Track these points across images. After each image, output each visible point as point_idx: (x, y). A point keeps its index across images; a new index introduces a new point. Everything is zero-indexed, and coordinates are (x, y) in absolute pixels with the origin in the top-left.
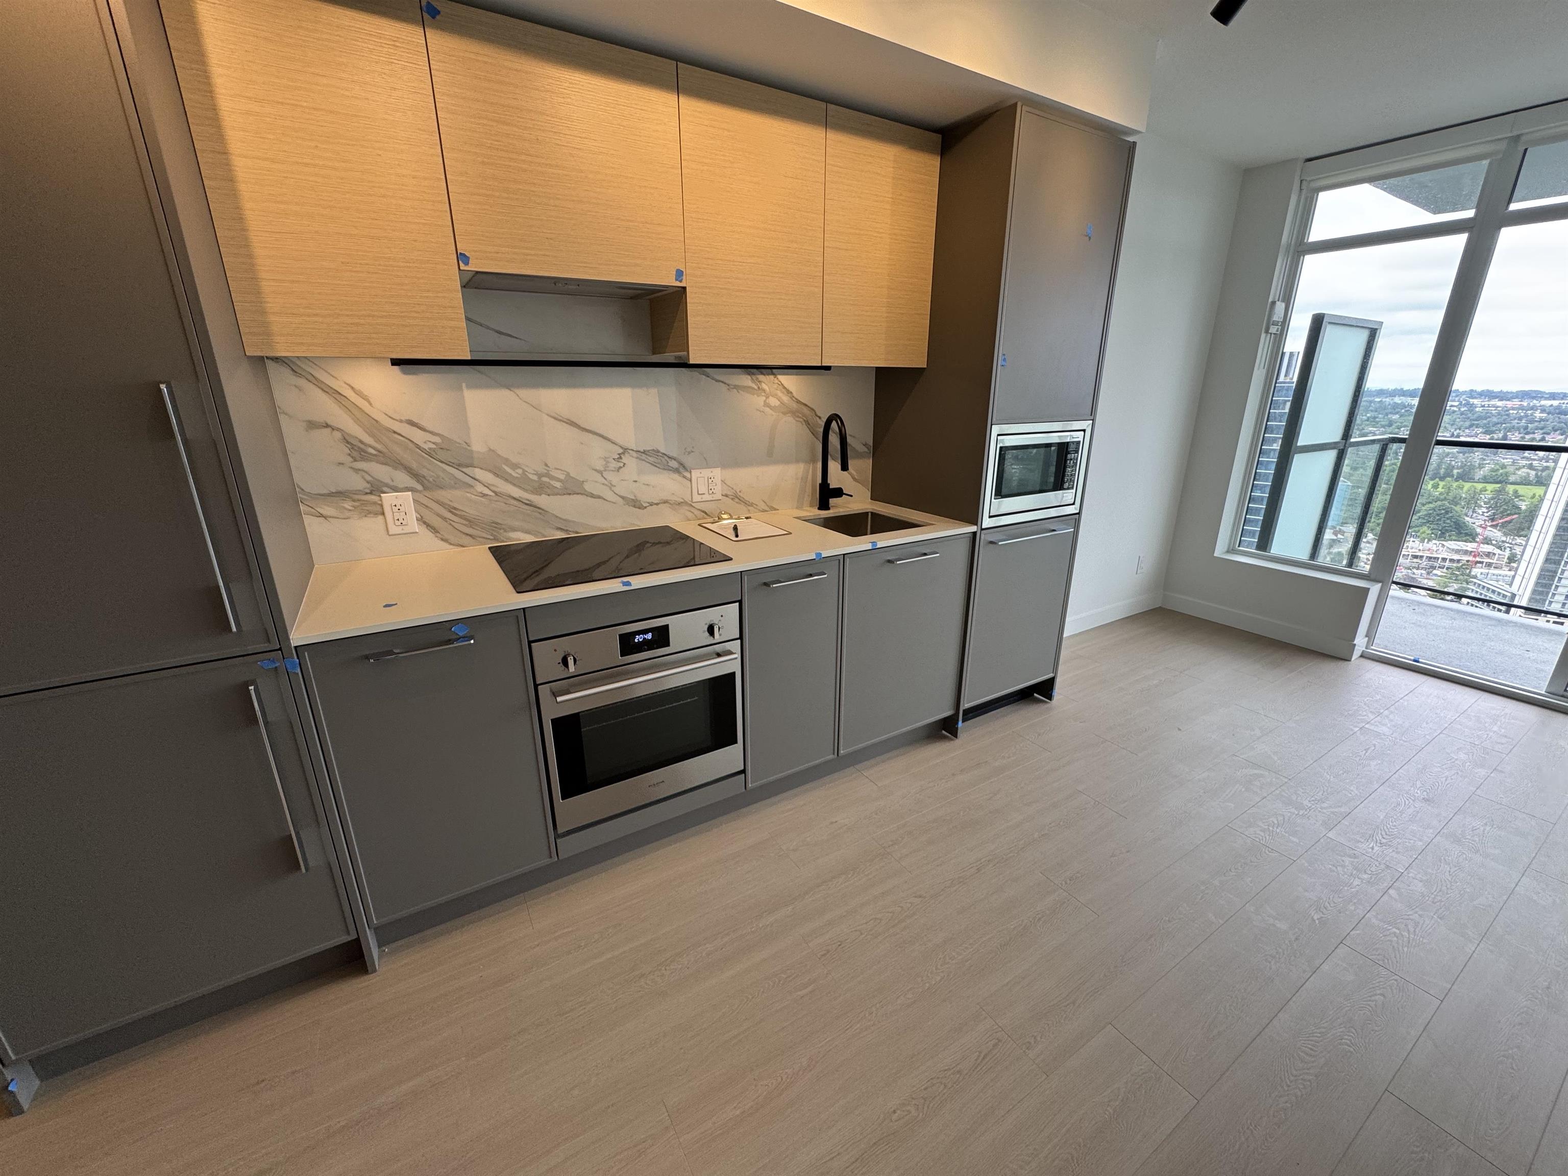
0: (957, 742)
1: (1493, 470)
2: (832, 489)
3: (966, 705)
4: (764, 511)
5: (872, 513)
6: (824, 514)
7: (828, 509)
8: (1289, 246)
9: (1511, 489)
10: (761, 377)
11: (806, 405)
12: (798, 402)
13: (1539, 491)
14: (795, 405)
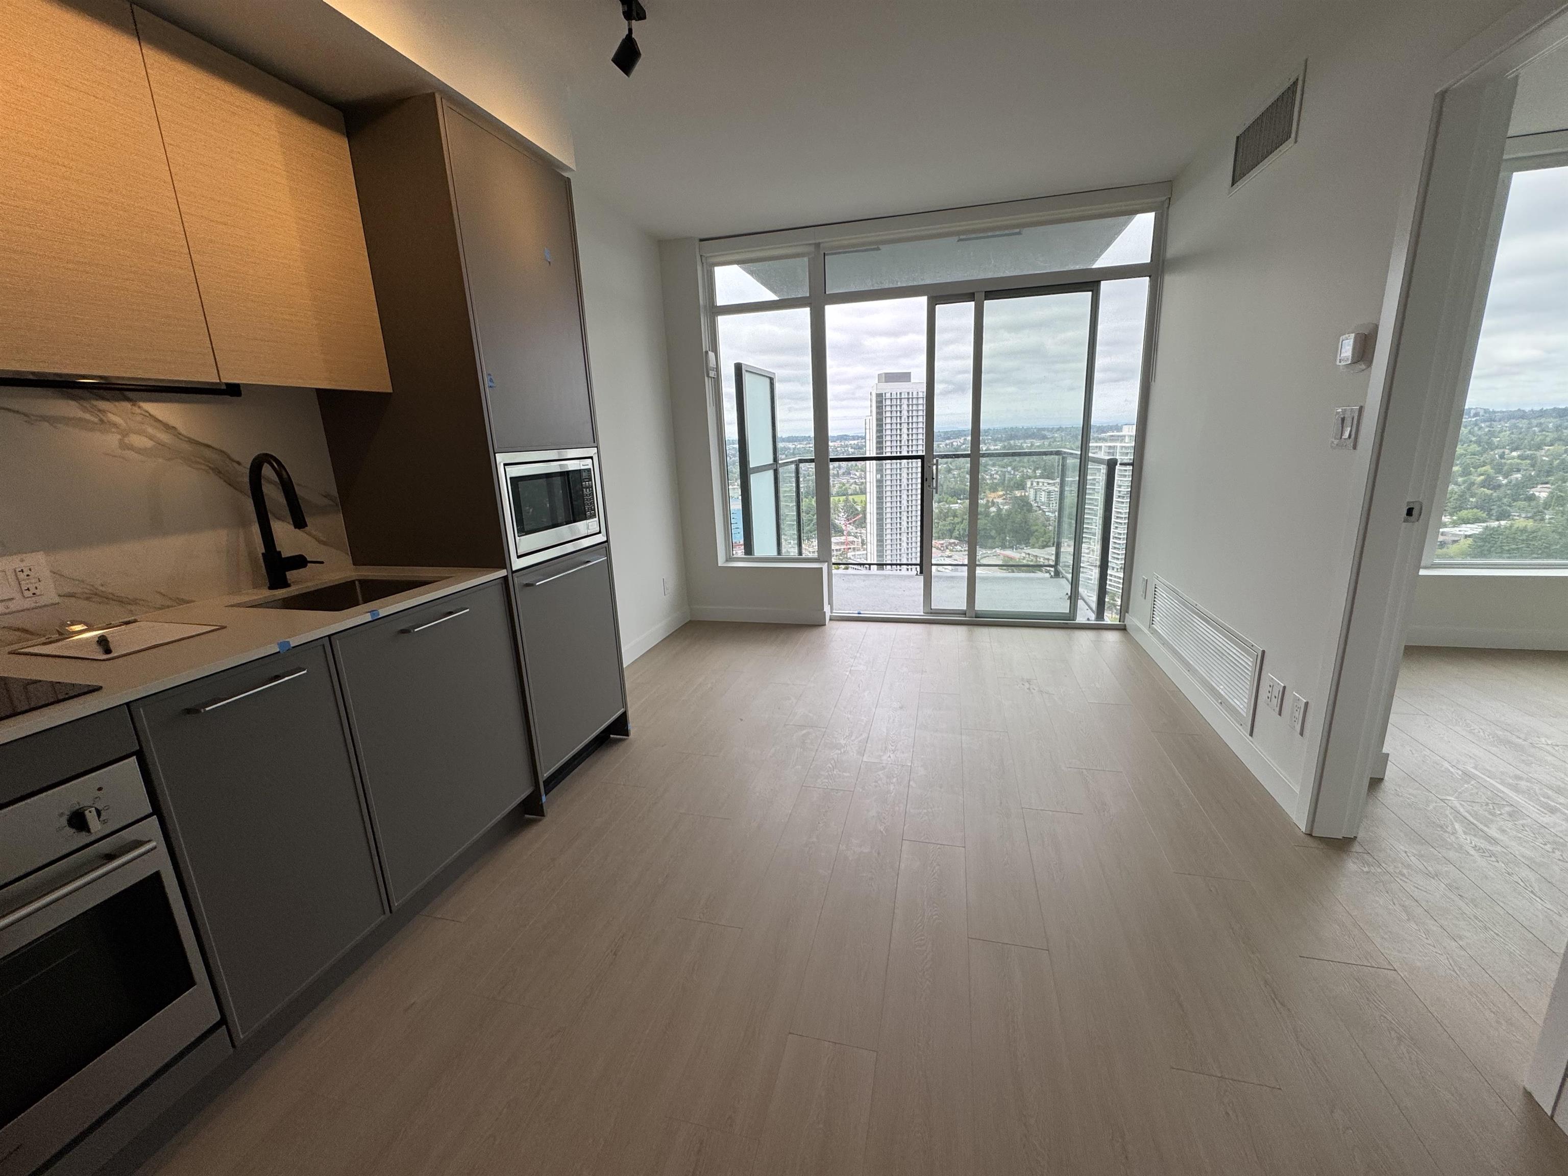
0: (546, 820)
1: (840, 488)
2: (285, 558)
3: (545, 775)
4: (162, 607)
5: (359, 581)
6: (281, 593)
7: (285, 584)
8: (705, 306)
9: (850, 498)
10: (103, 405)
11: (208, 446)
12: (191, 441)
13: (862, 497)
14: (186, 446)
